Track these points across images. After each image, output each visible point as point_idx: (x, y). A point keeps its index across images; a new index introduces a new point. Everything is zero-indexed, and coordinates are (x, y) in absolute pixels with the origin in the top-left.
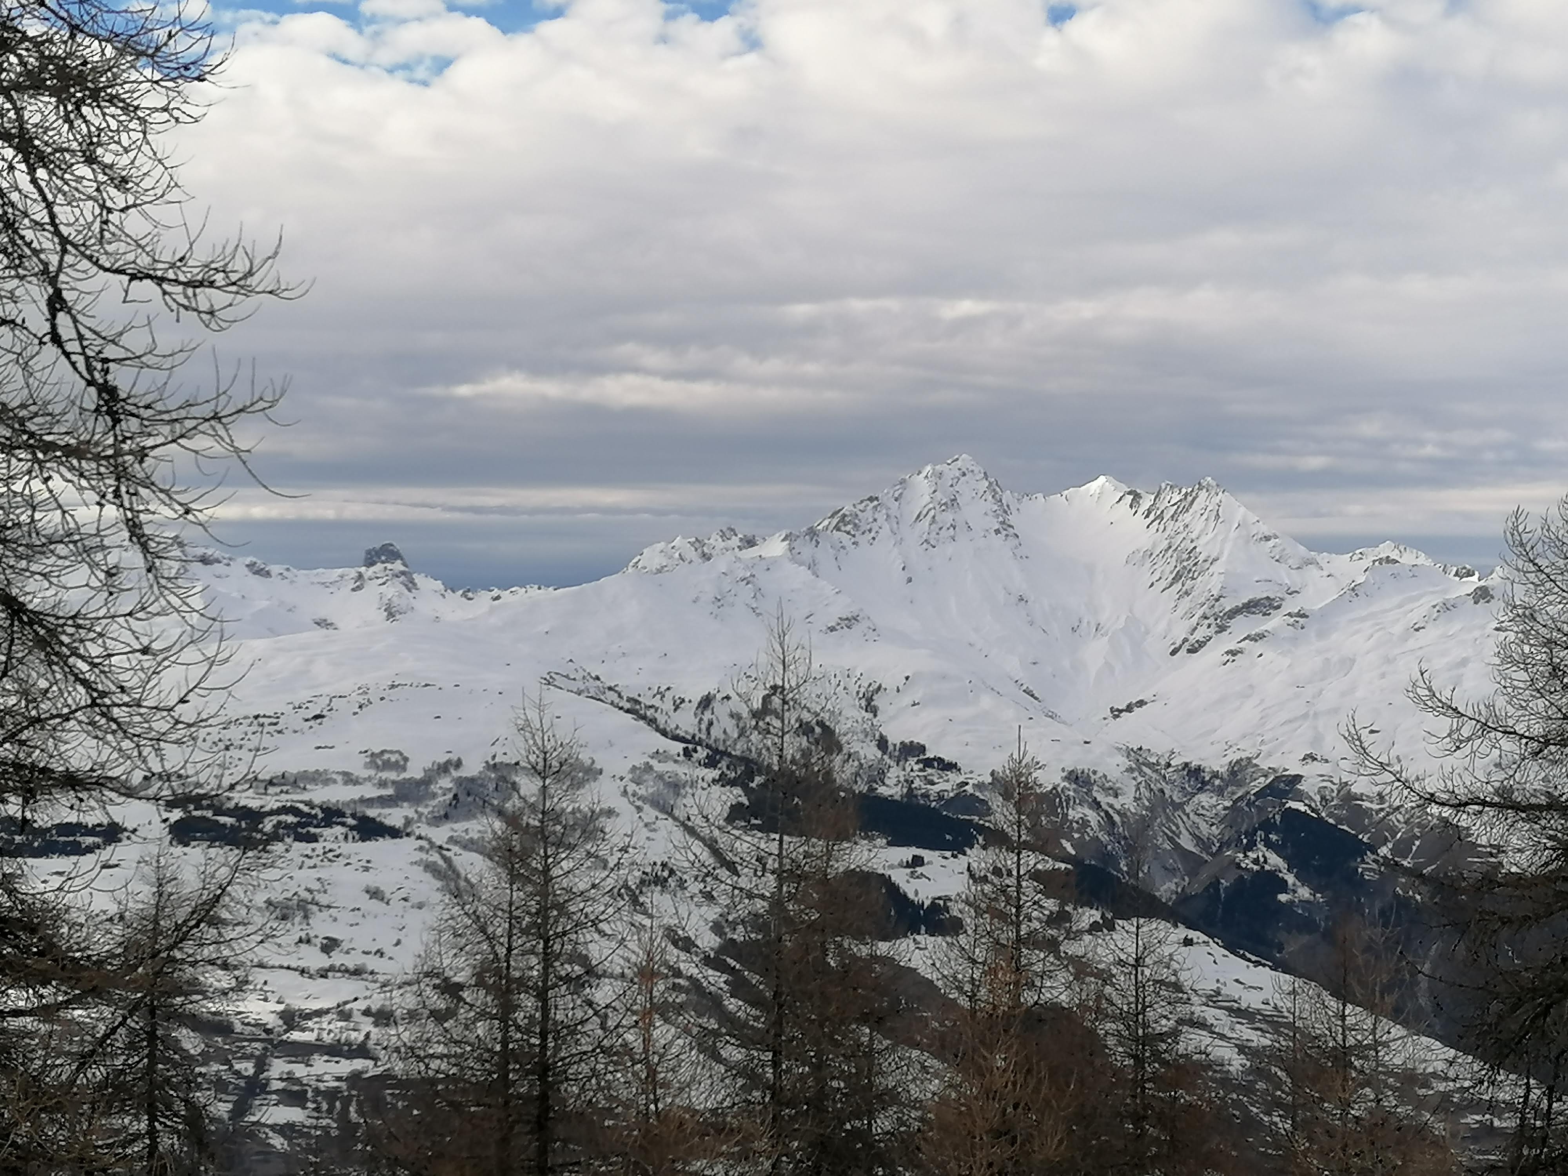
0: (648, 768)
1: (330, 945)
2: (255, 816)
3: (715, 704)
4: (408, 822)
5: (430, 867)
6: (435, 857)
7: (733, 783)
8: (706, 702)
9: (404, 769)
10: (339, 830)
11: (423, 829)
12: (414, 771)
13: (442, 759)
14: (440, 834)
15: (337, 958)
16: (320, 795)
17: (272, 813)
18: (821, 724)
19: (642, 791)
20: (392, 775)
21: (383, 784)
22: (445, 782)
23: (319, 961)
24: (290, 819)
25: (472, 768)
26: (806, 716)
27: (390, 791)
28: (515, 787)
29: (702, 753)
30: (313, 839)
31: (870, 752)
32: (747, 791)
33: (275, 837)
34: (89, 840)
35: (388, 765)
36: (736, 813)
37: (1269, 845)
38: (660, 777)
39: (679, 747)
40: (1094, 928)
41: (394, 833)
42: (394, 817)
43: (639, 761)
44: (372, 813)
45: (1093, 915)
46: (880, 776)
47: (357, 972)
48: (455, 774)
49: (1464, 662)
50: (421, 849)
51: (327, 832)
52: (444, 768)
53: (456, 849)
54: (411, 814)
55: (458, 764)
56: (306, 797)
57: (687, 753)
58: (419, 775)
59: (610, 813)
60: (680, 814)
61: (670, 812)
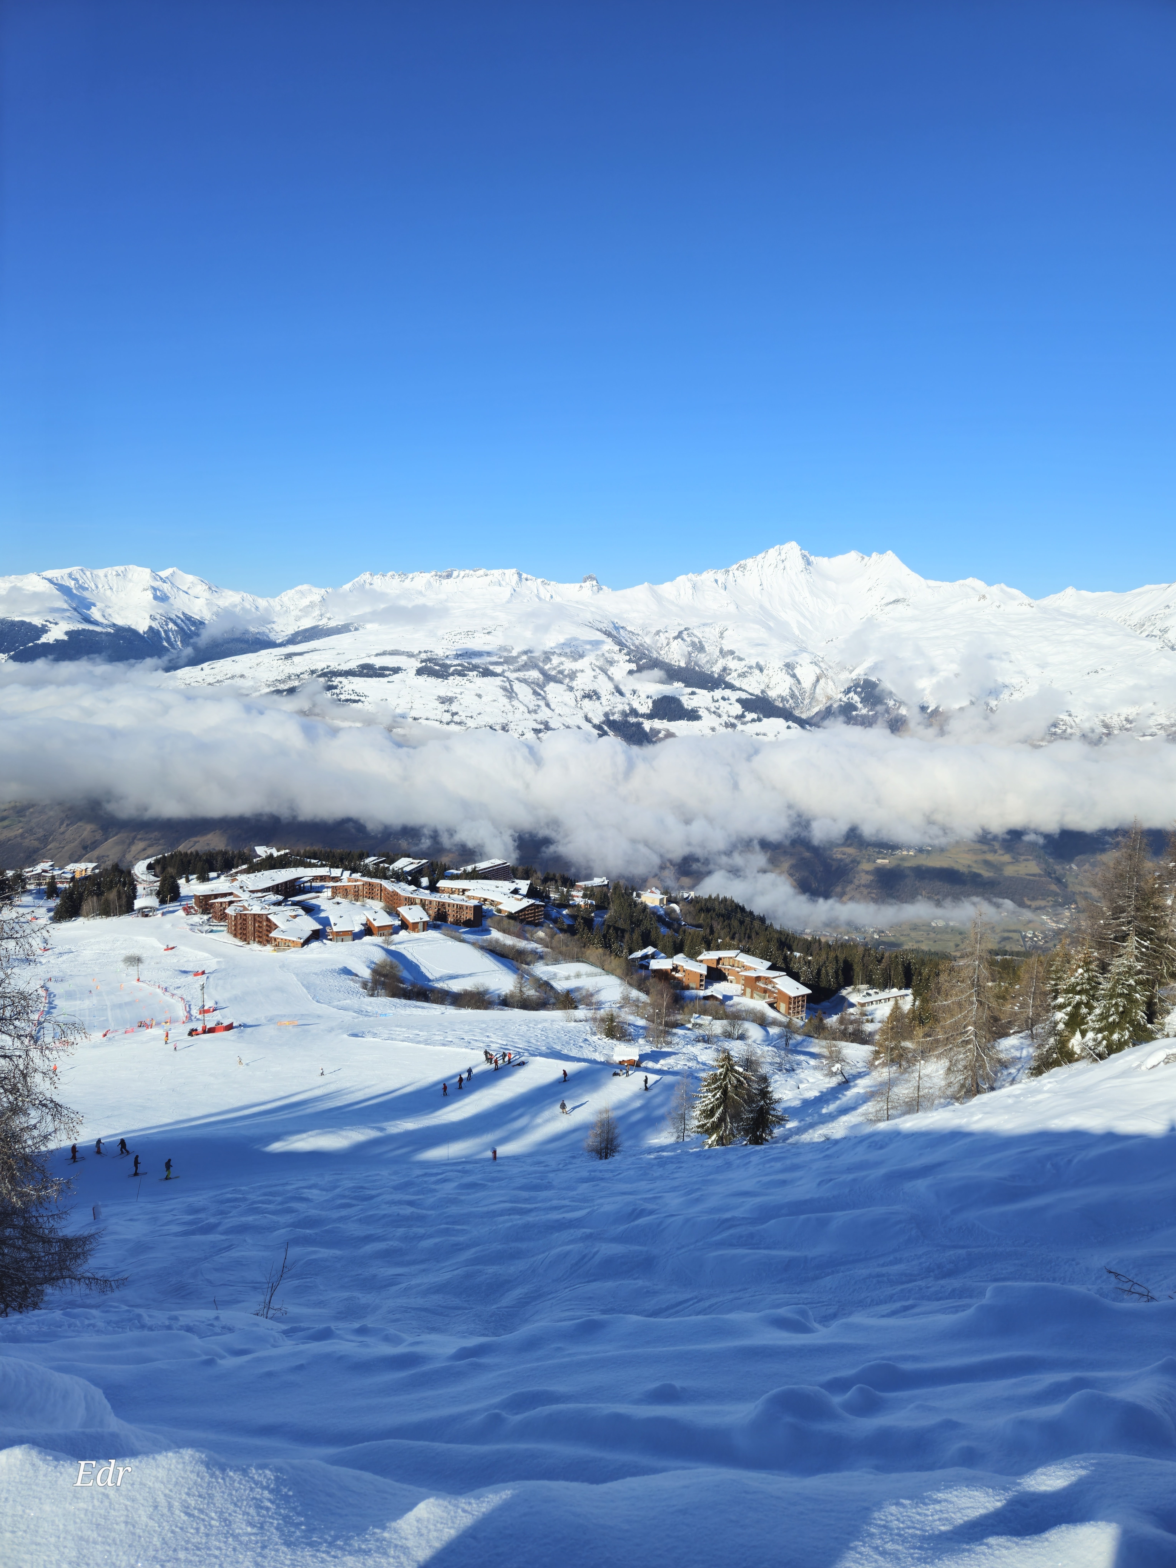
0: (603, 655)
1: (454, 714)
2: (447, 667)
3: (661, 634)
4: (504, 671)
5: (504, 688)
6: (507, 684)
7: (633, 662)
8: (658, 633)
9: (511, 652)
10: (475, 673)
11: (508, 674)
12: (514, 653)
13: (527, 649)
14: (513, 676)
15: (456, 718)
16: (474, 660)
17: (455, 666)
18: (701, 642)
20: (505, 654)
21: (500, 657)
22: (524, 658)
24: (460, 668)
25: (537, 653)
26: (697, 640)
27: (502, 660)
28: (550, 660)
29: (625, 651)
30: (465, 675)
31: (714, 654)
32: (638, 665)
33: (452, 674)
34: (388, 672)
35: (505, 650)
36: (630, 673)
37: (856, 692)
38: (606, 659)
39: (618, 648)
40: (753, 720)
41: (496, 675)
42: (498, 669)
43: (601, 653)
44: (491, 667)
45: (754, 716)
47: (460, 723)
50: (503, 681)
51: (470, 673)
52: (526, 653)
53: (516, 682)
54: (506, 668)
55: (531, 652)
57: (620, 651)
59: (582, 671)
60: (609, 673)
61: (605, 671)
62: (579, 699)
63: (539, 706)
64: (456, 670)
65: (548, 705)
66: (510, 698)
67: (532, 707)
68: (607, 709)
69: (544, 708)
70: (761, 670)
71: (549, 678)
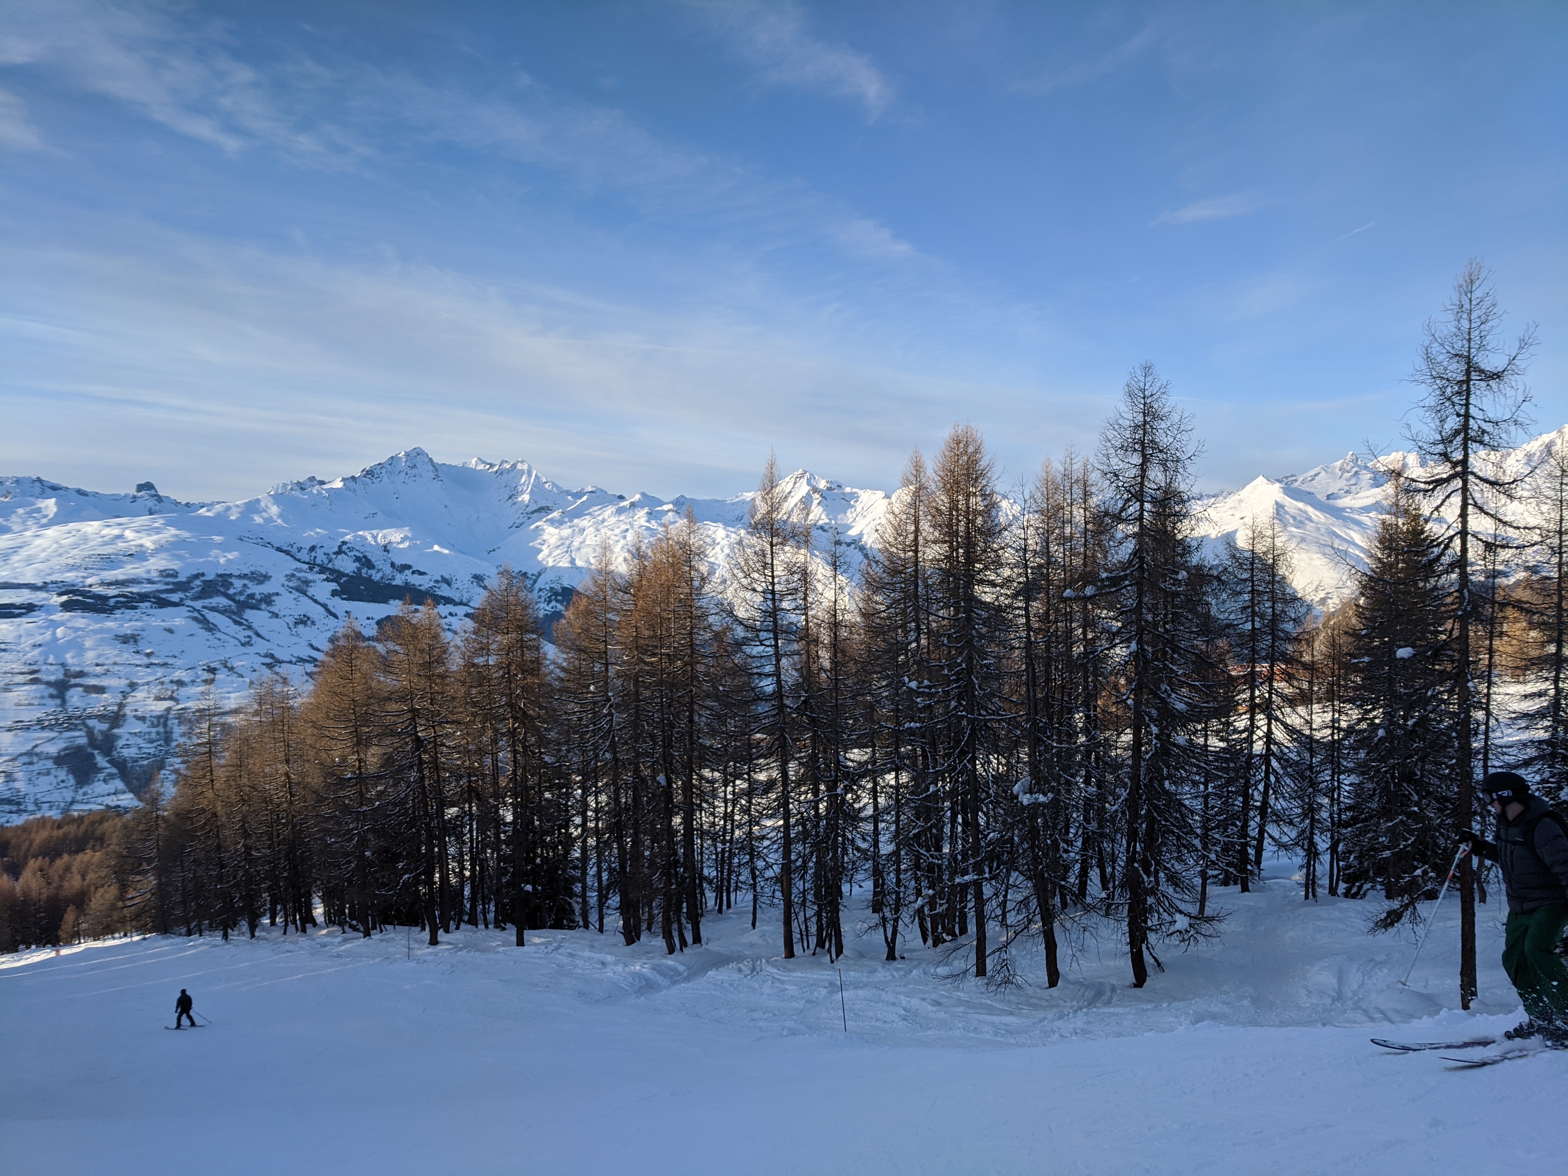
0: (293, 575)
1: (149, 654)
2: (105, 598)
3: (318, 550)
4: (182, 599)
5: (195, 619)
6: (196, 614)
7: (332, 581)
8: (313, 549)
9: (176, 577)
10: (148, 604)
11: (189, 603)
12: (182, 578)
13: (195, 572)
14: (198, 604)
15: (154, 659)
16: (135, 589)
17: (113, 597)
18: (365, 557)
19: (291, 584)
20: (171, 580)
21: (167, 584)
22: (198, 582)
23: (146, 661)
24: (122, 599)
25: (210, 576)
26: (358, 554)
27: (171, 587)
28: (231, 584)
29: (317, 569)
30: (135, 608)
31: (388, 570)
32: (339, 584)
33: (116, 607)
35: (168, 576)
36: (334, 593)
37: (557, 601)
38: (299, 579)
39: (306, 566)
41: (175, 604)
42: (175, 597)
43: (289, 573)
44: (163, 596)
46: (393, 578)
48: (202, 579)
49: (627, 530)
50: (189, 611)
51: (142, 605)
52: (196, 576)
53: (206, 611)
54: (182, 596)
55: (203, 575)
56: (129, 590)
57: (310, 569)
58: (184, 579)
59: (277, 594)
60: (309, 594)
61: (304, 593)
62: (291, 626)
63: (249, 637)
64: (117, 602)
65: (258, 635)
66: (210, 630)
67: (243, 640)
68: (329, 634)
69: (255, 638)
70: (449, 584)
71: (244, 606)
